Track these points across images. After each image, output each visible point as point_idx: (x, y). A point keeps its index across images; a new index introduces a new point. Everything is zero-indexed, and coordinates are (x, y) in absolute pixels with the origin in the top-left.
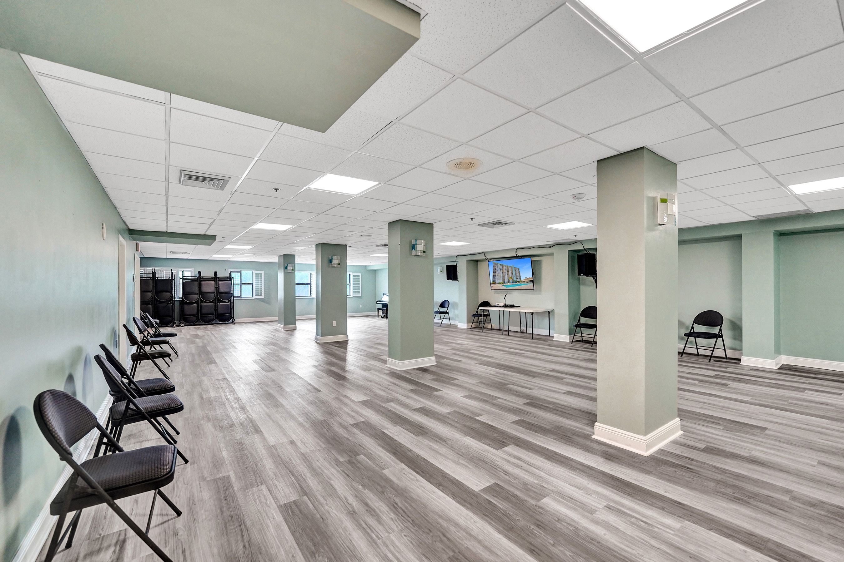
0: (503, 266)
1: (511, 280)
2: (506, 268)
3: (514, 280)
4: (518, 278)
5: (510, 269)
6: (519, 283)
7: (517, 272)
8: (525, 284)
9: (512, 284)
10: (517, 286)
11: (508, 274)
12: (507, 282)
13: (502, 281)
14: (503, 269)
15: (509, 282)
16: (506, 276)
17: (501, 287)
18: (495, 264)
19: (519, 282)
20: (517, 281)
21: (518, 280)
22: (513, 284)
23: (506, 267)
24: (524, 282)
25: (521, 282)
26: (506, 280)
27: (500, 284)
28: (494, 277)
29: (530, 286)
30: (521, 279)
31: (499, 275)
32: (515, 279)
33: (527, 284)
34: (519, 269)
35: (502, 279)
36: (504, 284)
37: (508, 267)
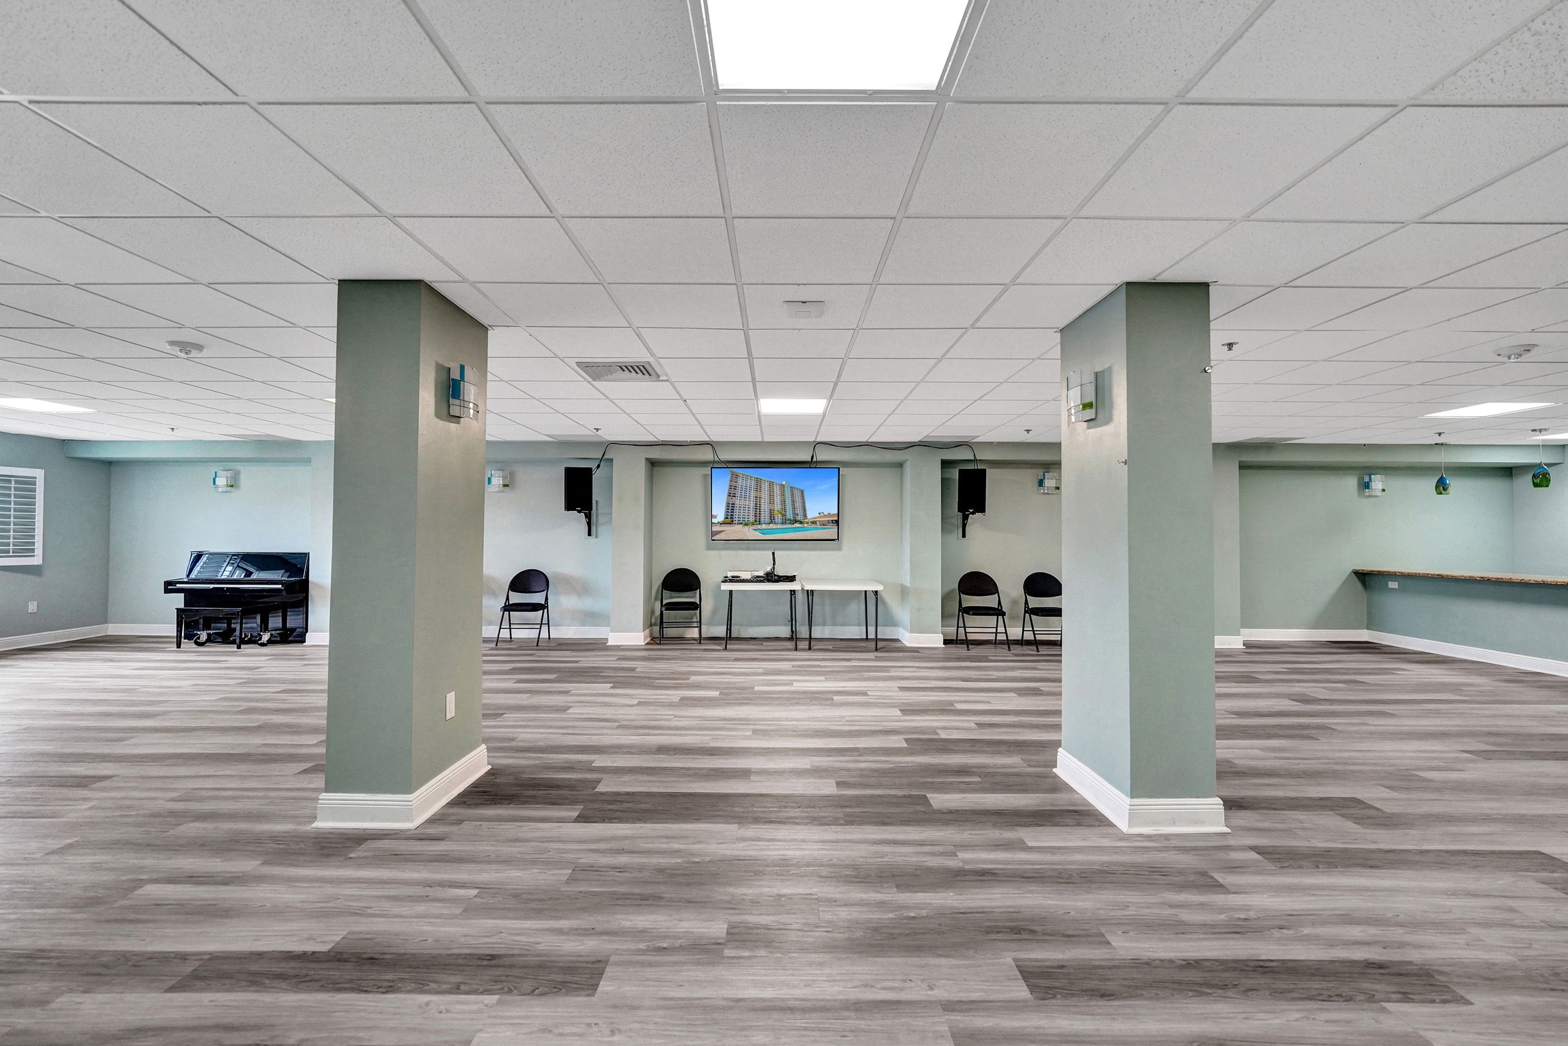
0: (758, 481)
1: (780, 515)
2: (765, 487)
3: (788, 517)
4: (799, 511)
5: (777, 491)
6: (800, 525)
7: (798, 499)
8: (816, 529)
9: (782, 526)
10: (795, 531)
11: (771, 501)
12: (767, 520)
13: (752, 519)
14: (758, 489)
15: (772, 520)
16: (765, 507)
17: (750, 533)
18: (735, 477)
19: (801, 523)
20: (796, 521)
21: (799, 518)
22: (784, 526)
23: (767, 484)
24: (814, 523)
25: (807, 523)
26: (765, 516)
27: (746, 525)
28: (730, 508)
29: (831, 532)
30: (805, 516)
31: (745, 505)
32: (789, 515)
33: (821, 529)
34: (802, 492)
35: (752, 513)
36: (759, 527)
37: (771, 484)
